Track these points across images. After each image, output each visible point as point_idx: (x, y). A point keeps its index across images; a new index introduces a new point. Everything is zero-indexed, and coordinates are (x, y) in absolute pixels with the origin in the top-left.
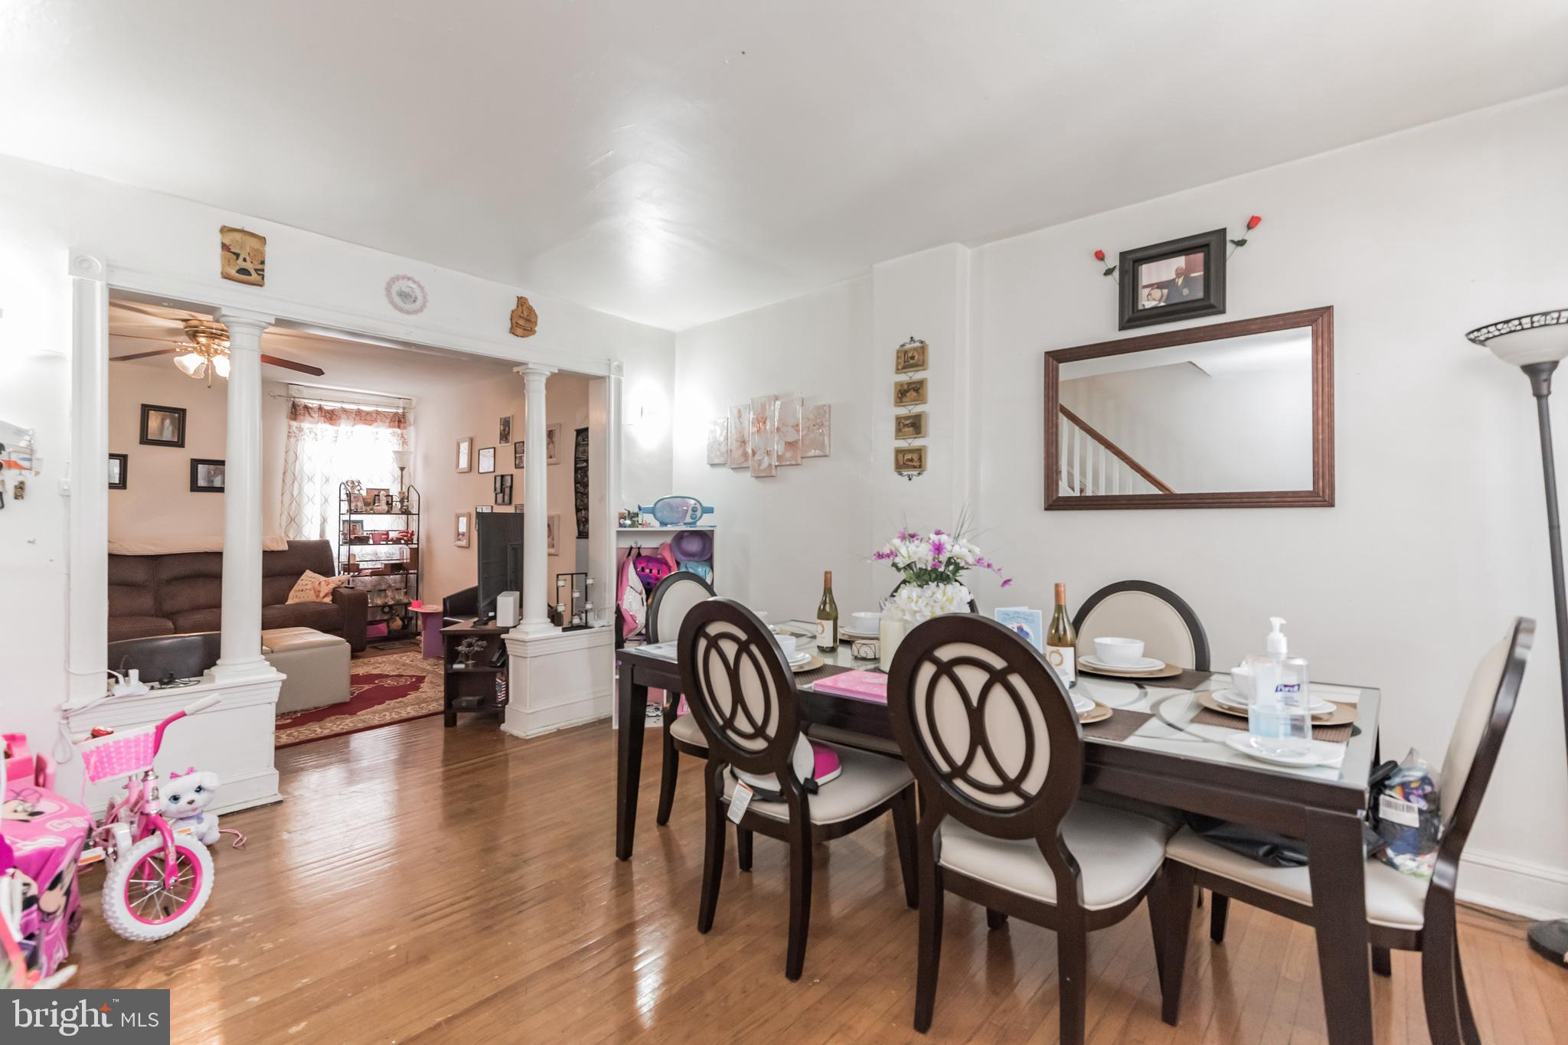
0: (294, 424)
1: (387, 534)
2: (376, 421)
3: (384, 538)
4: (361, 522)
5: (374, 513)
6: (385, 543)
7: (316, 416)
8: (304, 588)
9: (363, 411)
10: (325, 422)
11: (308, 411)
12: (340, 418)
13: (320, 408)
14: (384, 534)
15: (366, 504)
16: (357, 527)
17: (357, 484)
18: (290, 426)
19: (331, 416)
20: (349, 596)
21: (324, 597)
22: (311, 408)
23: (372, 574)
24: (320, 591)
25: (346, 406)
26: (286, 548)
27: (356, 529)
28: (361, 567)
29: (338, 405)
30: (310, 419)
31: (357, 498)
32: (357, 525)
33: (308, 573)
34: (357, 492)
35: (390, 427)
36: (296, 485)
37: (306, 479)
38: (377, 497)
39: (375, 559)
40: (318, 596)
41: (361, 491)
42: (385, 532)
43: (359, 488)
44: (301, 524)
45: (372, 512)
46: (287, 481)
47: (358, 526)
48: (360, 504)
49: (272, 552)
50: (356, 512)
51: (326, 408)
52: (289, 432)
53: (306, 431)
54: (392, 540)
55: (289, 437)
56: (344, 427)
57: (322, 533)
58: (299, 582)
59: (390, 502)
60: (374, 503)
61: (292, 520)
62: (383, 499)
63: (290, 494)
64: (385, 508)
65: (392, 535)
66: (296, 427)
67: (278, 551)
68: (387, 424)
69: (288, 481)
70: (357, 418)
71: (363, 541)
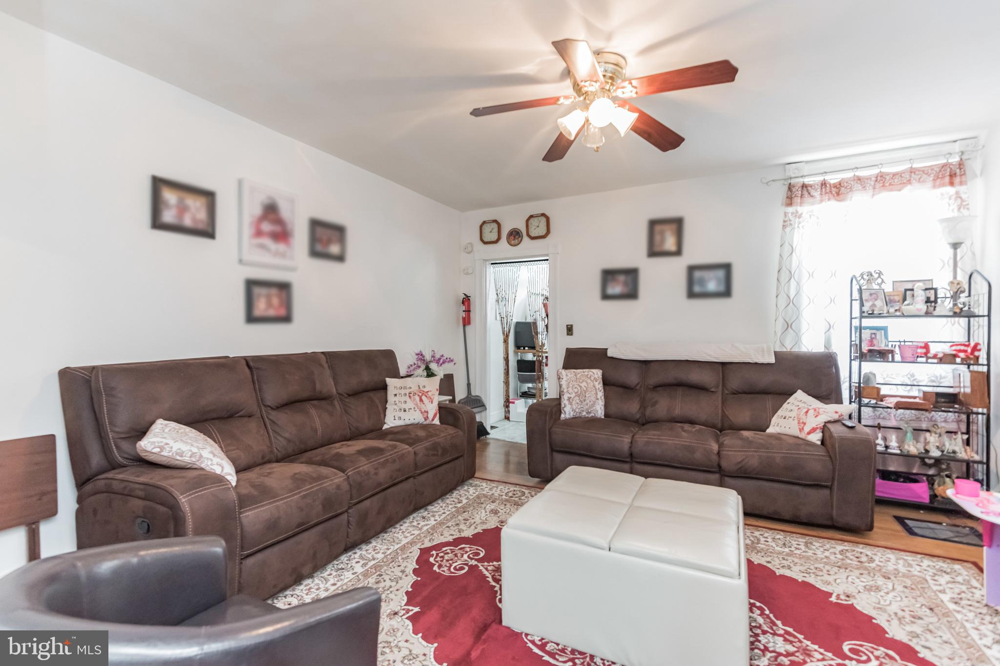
0: (790, 210)
1: (926, 346)
2: (909, 182)
3: (924, 352)
4: (885, 329)
5: (903, 316)
6: (924, 360)
7: (816, 194)
8: (788, 414)
9: (888, 174)
10: (829, 199)
11: (808, 191)
12: (851, 189)
13: (824, 184)
14: (921, 347)
15: (888, 302)
16: (878, 337)
17: (876, 276)
18: (786, 214)
19: (837, 191)
20: (842, 439)
21: (809, 433)
22: (811, 186)
23: (899, 406)
24: (805, 424)
25: (861, 173)
26: (772, 360)
27: (875, 338)
28: (882, 392)
29: (849, 175)
30: (811, 200)
31: (874, 295)
32: (878, 333)
33: (800, 395)
34: (876, 287)
35: (934, 187)
36: (793, 283)
37: (805, 276)
38: (908, 293)
39: (909, 383)
40: (801, 430)
41: (883, 286)
42: (923, 345)
43: (879, 281)
44: (800, 331)
45: (898, 313)
46: (782, 280)
47: (880, 335)
48: (879, 303)
49: (756, 363)
50: (871, 315)
51: (832, 182)
52: (785, 221)
53: (805, 216)
54: (935, 357)
55: (784, 227)
56: (859, 199)
57: (828, 344)
58: (785, 406)
59: (932, 299)
60: (905, 299)
61: (788, 326)
62: (920, 296)
63: (785, 296)
64: (923, 307)
65: (934, 349)
66: (792, 213)
67: (762, 364)
68: (930, 184)
69: (784, 278)
70: (878, 185)
71: (883, 355)
